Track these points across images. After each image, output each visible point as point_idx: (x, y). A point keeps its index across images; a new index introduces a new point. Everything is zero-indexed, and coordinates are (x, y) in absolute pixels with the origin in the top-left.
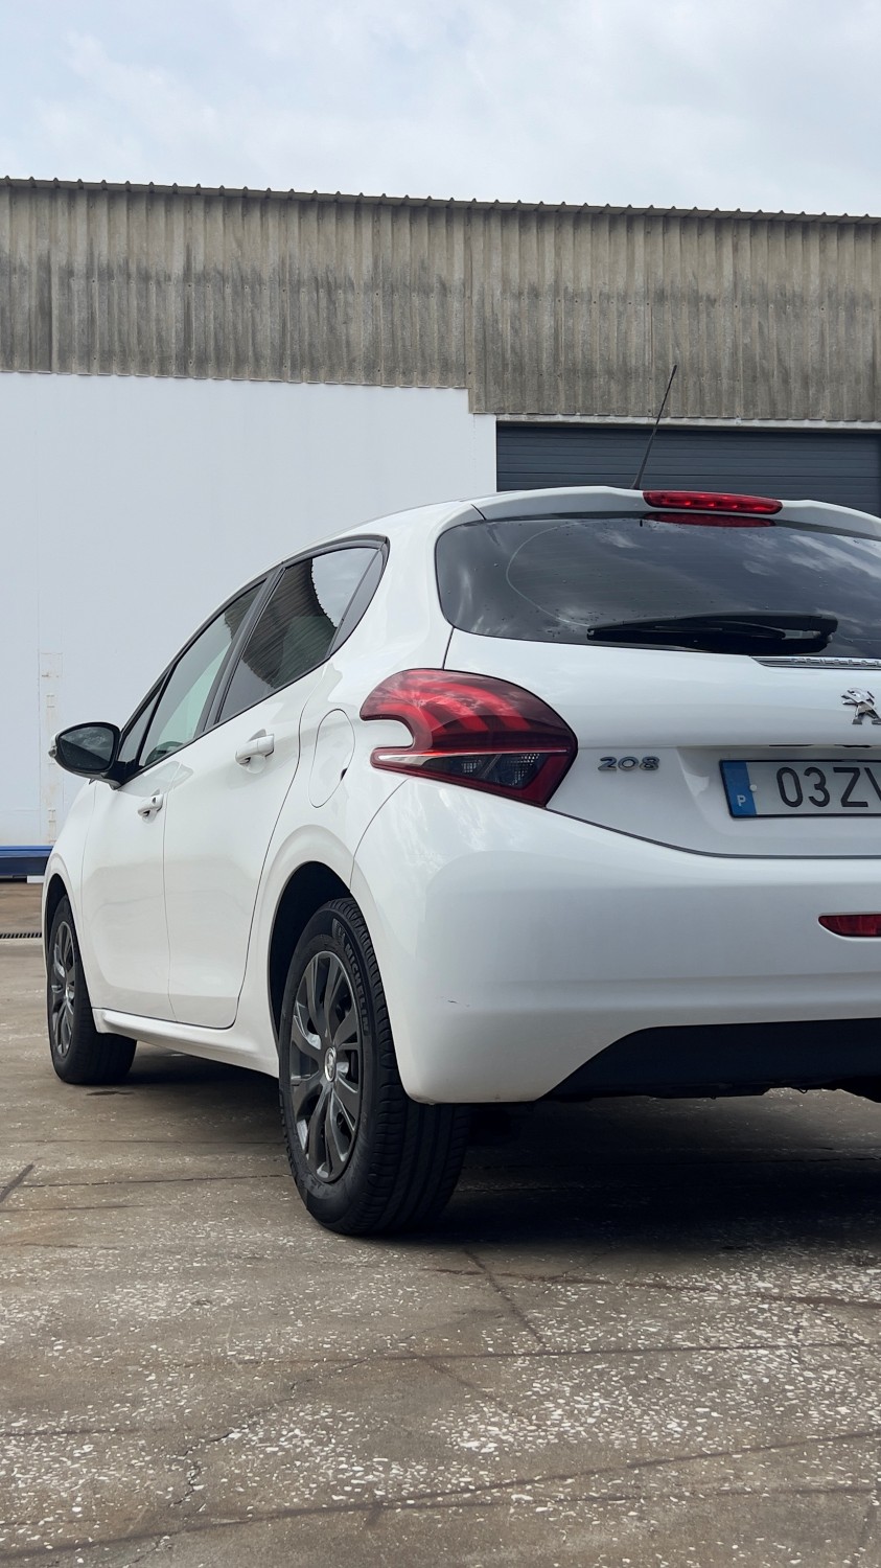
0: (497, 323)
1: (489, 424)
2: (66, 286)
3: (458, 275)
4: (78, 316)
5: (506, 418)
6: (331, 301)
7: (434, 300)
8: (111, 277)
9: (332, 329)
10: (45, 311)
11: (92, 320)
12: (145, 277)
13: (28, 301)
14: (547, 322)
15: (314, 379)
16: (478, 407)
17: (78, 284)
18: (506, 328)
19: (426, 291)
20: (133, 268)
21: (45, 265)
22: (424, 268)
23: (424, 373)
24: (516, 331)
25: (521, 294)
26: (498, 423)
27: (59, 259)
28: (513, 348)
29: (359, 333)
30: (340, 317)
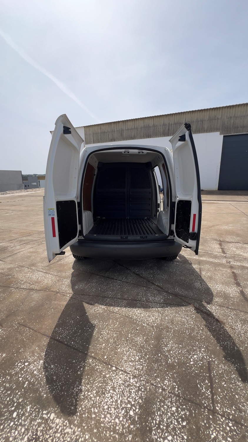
0: (225, 122)
1: (222, 136)
2: (171, 126)
3: (220, 117)
4: (172, 129)
5: (225, 135)
6: (203, 123)
7: (216, 121)
8: (176, 124)
9: (202, 126)
10: (169, 129)
11: (174, 129)
12: (180, 123)
13: (167, 128)
14: (232, 121)
15: (199, 133)
16: (221, 134)
17: (172, 126)
18: (226, 123)
19: (215, 120)
20: (179, 123)
21: (169, 124)
22: (215, 116)
23: (214, 130)
24: (227, 123)
25: (229, 118)
26: (224, 136)
27: (171, 123)
28: (227, 126)
29: (206, 127)
30: (204, 124)
